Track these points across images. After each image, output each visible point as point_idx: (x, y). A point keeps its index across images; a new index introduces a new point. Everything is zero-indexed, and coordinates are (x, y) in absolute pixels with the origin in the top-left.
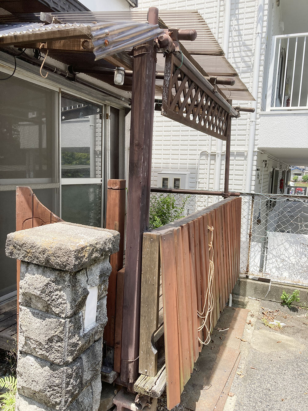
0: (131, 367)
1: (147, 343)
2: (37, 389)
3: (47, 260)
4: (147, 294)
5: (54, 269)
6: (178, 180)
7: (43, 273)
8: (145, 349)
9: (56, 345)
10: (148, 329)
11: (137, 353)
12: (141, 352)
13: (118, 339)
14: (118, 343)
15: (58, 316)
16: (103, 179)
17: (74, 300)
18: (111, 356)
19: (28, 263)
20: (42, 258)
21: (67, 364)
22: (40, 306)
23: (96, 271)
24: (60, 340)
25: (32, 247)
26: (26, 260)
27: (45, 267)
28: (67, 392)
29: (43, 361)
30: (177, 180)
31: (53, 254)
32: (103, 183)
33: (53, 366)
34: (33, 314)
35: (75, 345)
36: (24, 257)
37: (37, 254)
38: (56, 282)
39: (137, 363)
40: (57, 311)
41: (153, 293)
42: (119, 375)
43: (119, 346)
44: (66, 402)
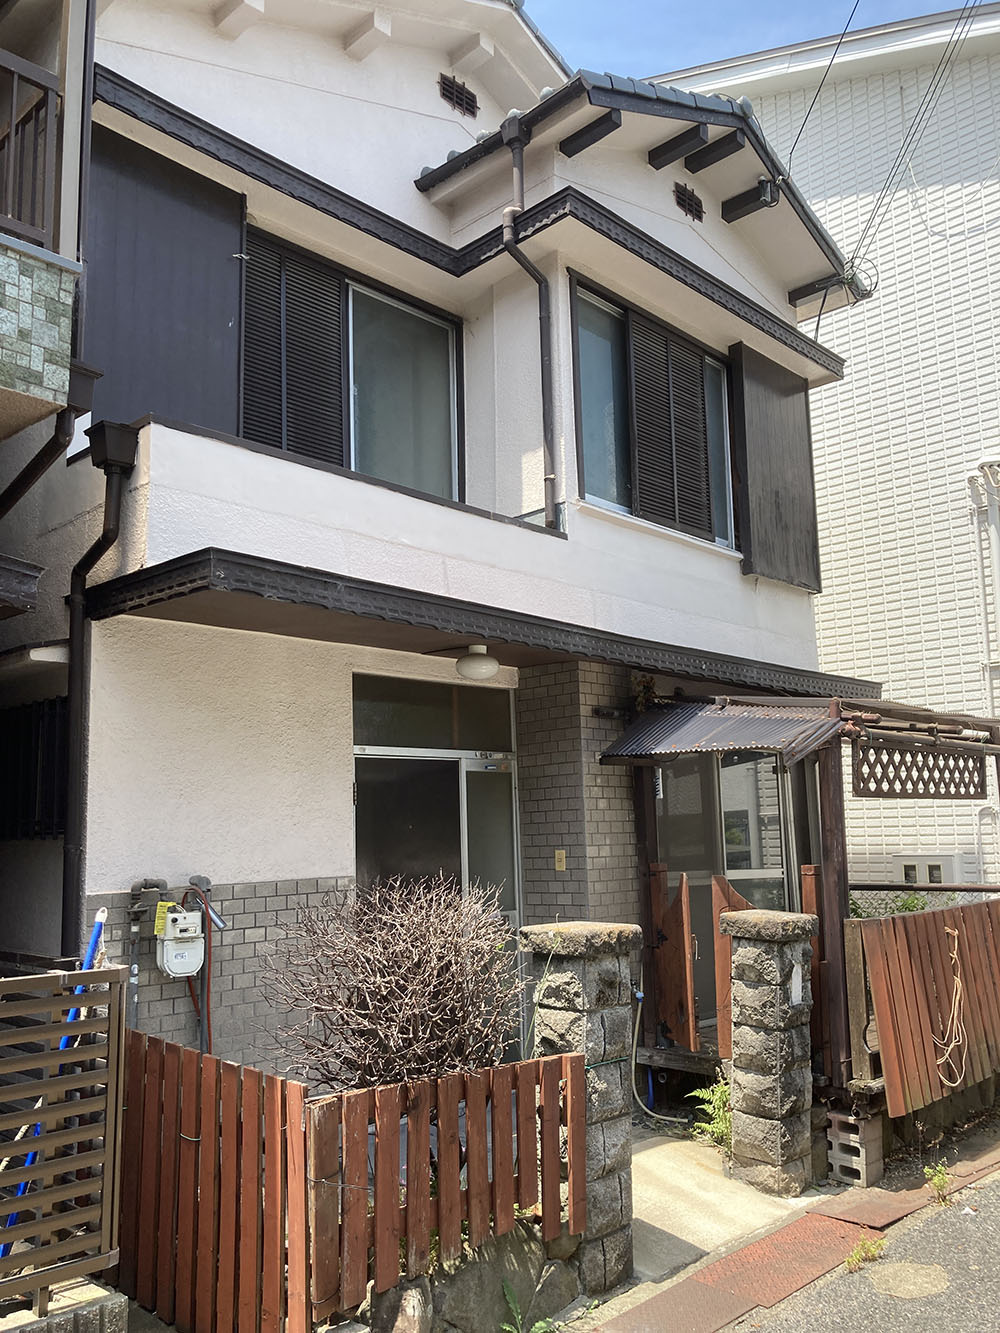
0: (843, 1068)
1: (859, 1041)
2: (754, 1052)
3: (758, 932)
4: (853, 985)
5: (765, 941)
6: (938, 867)
7: (755, 946)
8: (857, 1048)
9: (769, 1011)
10: (858, 1024)
11: (849, 1055)
12: (853, 1052)
13: (826, 1037)
14: (827, 1042)
15: (769, 983)
16: (785, 869)
17: (782, 970)
18: (821, 1060)
19: (740, 938)
20: (754, 931)
21: (779, 1029)
22: (752, 975)
23: (799, 948)
24: (773, 1005)
25: (744, 923)
26: (739, 935)
27: (756, 940)
28: (782, 1057)
29: (759, 1027)
30: (933, 869)
31: (764, 927)
32: (785, 876)
33: (768, 1030)
34: (746, 985)
35: (786, 1013)
36: (737, 932)
37: (749, 929)
38: (765, 952)
39: (850, 1064)
40: (768, 978)
41: (860, 983)
42: (831, 1079)
43: (828, 1045)
44: (781, 1066)
